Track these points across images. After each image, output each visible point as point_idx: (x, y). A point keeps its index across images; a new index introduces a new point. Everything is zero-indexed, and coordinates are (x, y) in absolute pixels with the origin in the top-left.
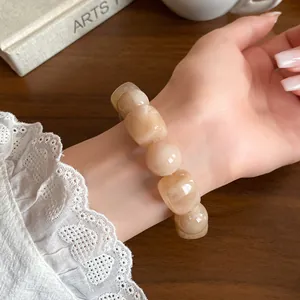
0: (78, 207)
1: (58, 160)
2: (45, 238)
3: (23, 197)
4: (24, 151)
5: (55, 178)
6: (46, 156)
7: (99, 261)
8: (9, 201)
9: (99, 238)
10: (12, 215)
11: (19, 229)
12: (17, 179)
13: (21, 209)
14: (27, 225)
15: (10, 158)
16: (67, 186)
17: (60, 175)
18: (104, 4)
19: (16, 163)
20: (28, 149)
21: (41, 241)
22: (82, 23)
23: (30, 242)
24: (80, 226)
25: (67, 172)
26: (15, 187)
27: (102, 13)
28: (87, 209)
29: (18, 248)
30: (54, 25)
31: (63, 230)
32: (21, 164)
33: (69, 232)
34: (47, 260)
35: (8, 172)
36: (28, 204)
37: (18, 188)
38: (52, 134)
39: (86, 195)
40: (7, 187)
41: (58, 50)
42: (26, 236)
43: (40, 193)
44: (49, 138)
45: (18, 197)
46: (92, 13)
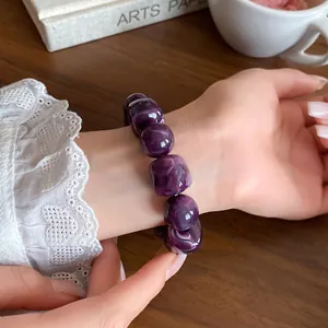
0: (72, 191)
1: (72, 139)
2: (27, 207)
3: (22, 161)
5: (62, 155)
6: (60, 132)
9: (78, 231)
10: (6, 173)
12: (25, 143)
14: (15, 189)
15: (25, 124)
16: (70, 167)
17: (68, 153)
18: (156, 8)
19: (30, 129)
20: (47, 120)
21: (23, 209)
22: (128, 19)
23: (11, 205)
25: (76, 153)
26: (19, 149)
27: (152, 15)
28: (79, 197)
31: (47, 208)
32: (34, 131)
33: (53, 212)
35: (19, 135)
36: (26, 169)
38: (75, 114)
40: (12, 148)
43: (41, 163)
44: (71, 117)
45: (17, 159)
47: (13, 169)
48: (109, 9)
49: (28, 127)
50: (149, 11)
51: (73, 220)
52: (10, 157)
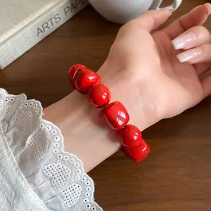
0: (57, 150)
1: (40, 117)
2: (34, 174)
3: (15, 146)
4: (14, 113)
5: (39, 131)
6: (30, 116)
7: (71, 189)
8: (5, 150)
9: (72, 172)
10: (9, 159)
11: (14, 169)
12: (10, 134)
13: (15, 154)
14: (20, 167)
15: (4, 120)
17: (43, 128)
18: (57, 16)
19: (8, 122)
20: (17, 112)
22: (42, 30)
23: (22, 178)
24: (58, 164)
25: (47, 125)
26: (9, 140)
27: (56, 22)
28: (63, 152)
29: (14, 183)
30: (23, 32)
32: (12, 123)
33: (51, 168)
34: (34, 191)
36: (20, 150)
37: (12, 140)
38: (34, 100)
39: (63, 141)
40: (4, 140)
41: (27, 50)
42: (19, 174)
43: (28, 142)
44: (32, 103)
45: (11, 146)
46: (49, 22)
47: (12, 154)
48: (28, 28)
49: (7, 121)
50: (53, 20)
51: (65, 167)
52: (6, 147)
